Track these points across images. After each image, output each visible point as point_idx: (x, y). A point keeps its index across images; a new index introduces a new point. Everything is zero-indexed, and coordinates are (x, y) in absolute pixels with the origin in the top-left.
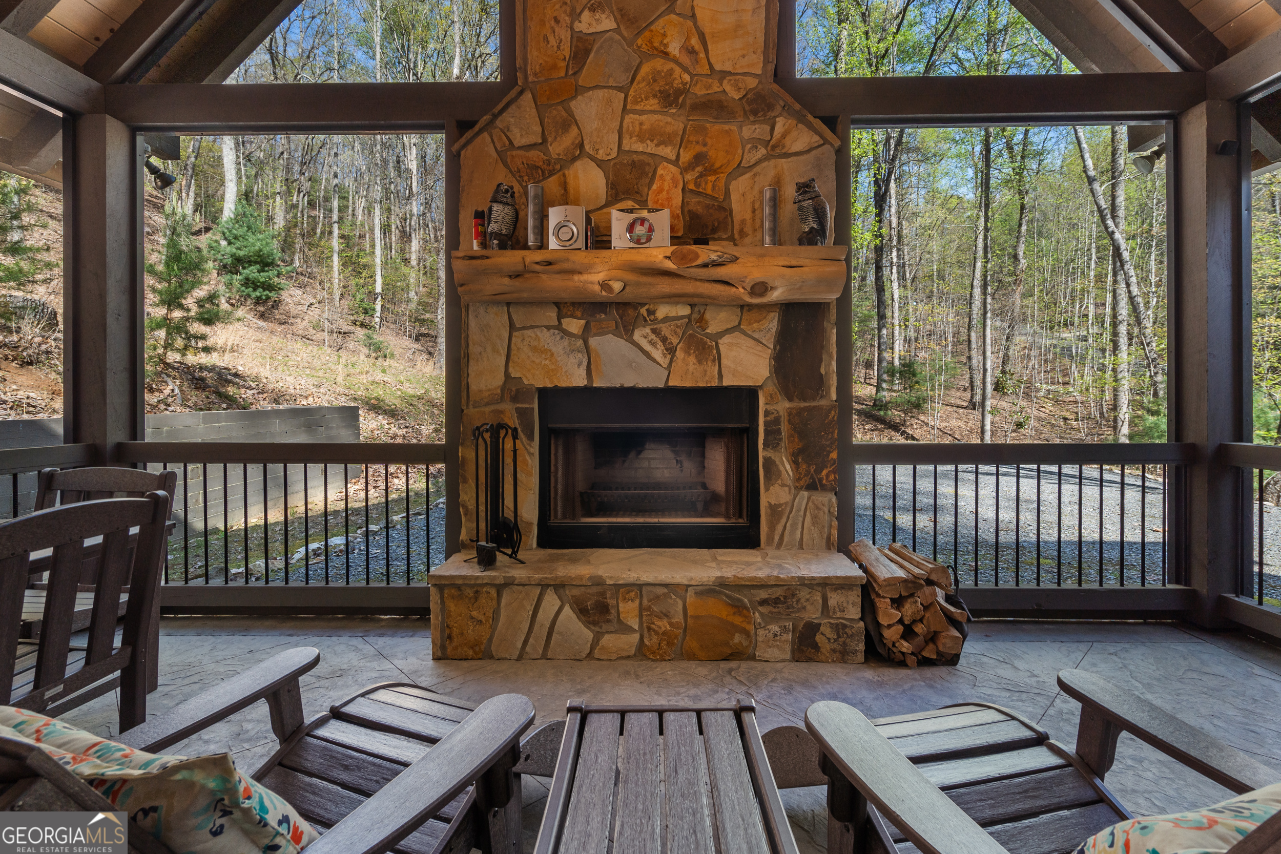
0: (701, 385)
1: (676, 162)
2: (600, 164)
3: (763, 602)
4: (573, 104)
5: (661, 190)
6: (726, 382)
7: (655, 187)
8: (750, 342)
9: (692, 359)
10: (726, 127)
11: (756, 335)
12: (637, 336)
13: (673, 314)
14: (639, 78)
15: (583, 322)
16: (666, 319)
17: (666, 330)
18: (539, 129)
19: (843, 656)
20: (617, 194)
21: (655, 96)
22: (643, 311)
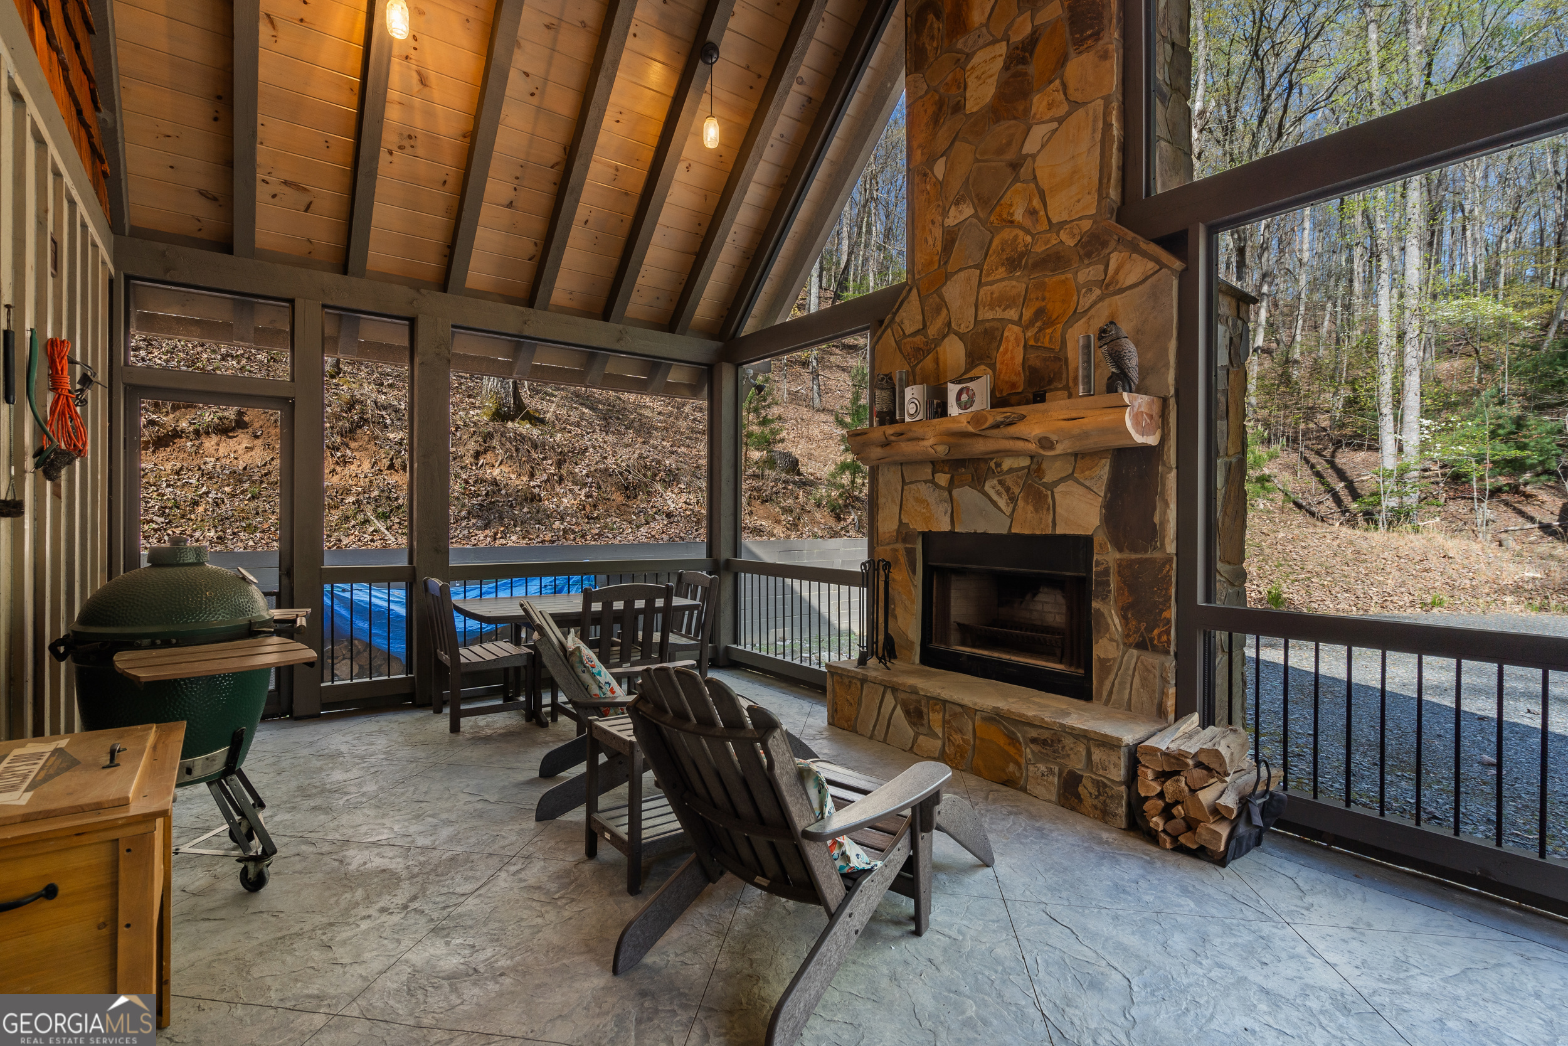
0: (1038, 532)
1: (1018, 323)
2: (961, 337)
3: (1034, 741)
4: (944, 289)
5: (1006, 351)
6: (1059, 531)
7: (1001, 349)
8: (1081, 490)
9: (1030, 508)
10: (1063, 277)
11: (1087, 483)
12: (987, 487)
13: (1016, 466)
14: (991, 252)
15: (949, 476)
16: (1011, 470)
17: (1009, 482)
18: (920, 317)
19: (1104, 815)
20: (973, 361)
21: (1003, 264)
22: (992, 464)
